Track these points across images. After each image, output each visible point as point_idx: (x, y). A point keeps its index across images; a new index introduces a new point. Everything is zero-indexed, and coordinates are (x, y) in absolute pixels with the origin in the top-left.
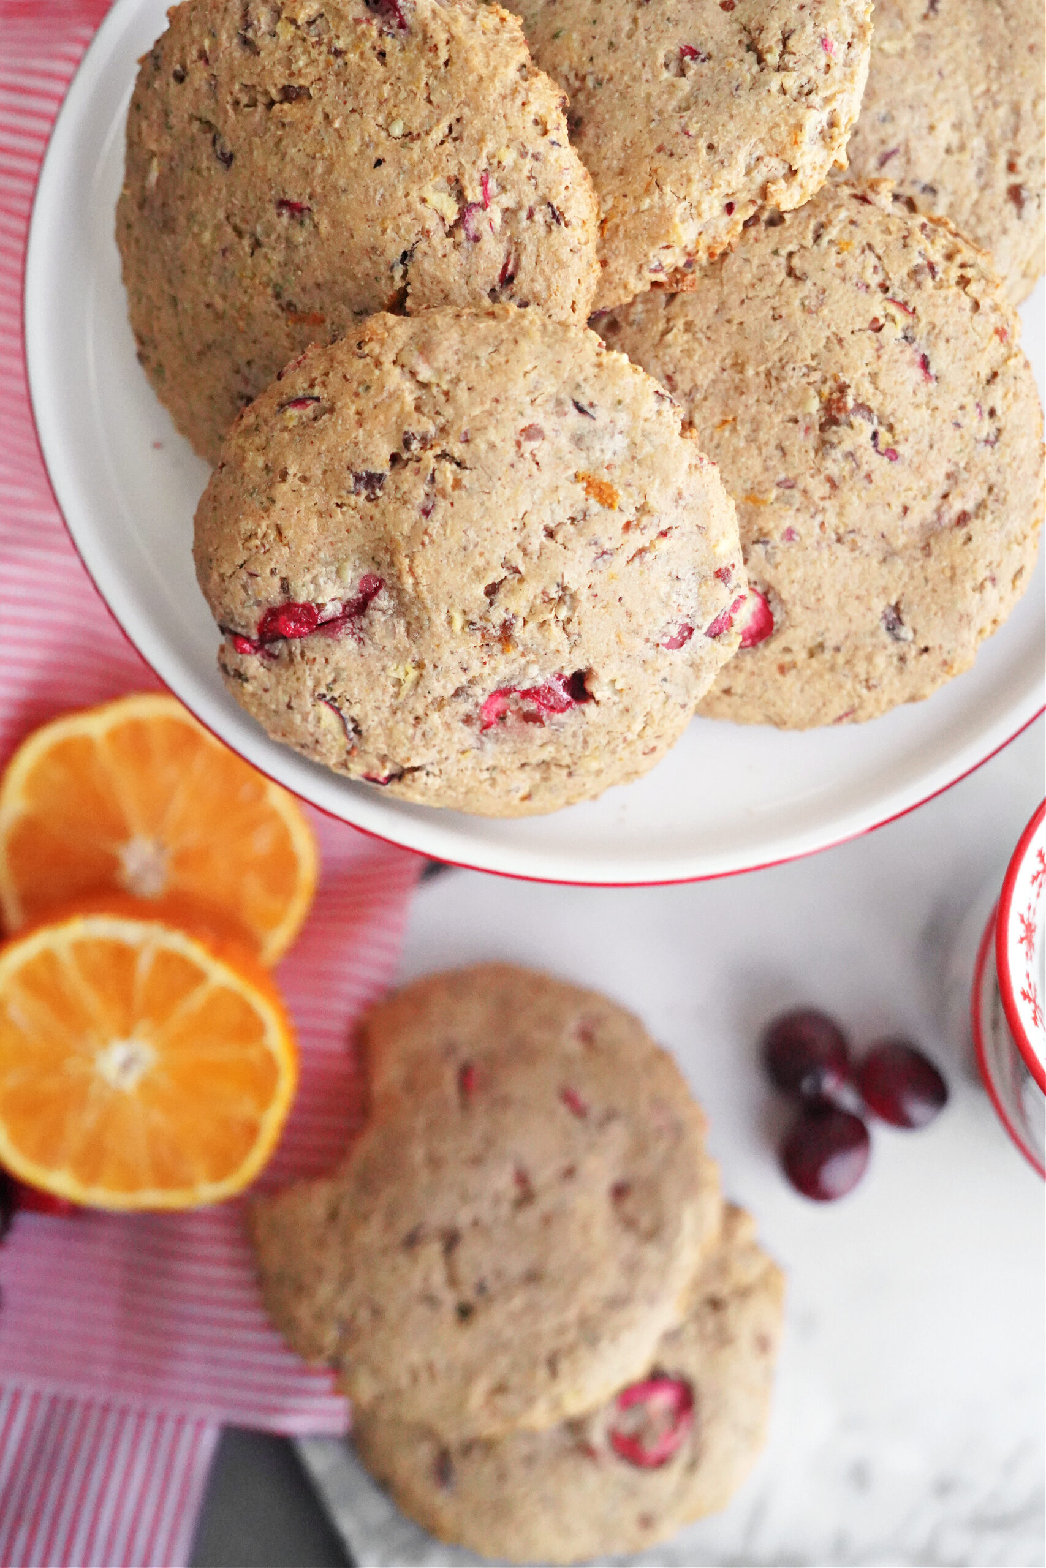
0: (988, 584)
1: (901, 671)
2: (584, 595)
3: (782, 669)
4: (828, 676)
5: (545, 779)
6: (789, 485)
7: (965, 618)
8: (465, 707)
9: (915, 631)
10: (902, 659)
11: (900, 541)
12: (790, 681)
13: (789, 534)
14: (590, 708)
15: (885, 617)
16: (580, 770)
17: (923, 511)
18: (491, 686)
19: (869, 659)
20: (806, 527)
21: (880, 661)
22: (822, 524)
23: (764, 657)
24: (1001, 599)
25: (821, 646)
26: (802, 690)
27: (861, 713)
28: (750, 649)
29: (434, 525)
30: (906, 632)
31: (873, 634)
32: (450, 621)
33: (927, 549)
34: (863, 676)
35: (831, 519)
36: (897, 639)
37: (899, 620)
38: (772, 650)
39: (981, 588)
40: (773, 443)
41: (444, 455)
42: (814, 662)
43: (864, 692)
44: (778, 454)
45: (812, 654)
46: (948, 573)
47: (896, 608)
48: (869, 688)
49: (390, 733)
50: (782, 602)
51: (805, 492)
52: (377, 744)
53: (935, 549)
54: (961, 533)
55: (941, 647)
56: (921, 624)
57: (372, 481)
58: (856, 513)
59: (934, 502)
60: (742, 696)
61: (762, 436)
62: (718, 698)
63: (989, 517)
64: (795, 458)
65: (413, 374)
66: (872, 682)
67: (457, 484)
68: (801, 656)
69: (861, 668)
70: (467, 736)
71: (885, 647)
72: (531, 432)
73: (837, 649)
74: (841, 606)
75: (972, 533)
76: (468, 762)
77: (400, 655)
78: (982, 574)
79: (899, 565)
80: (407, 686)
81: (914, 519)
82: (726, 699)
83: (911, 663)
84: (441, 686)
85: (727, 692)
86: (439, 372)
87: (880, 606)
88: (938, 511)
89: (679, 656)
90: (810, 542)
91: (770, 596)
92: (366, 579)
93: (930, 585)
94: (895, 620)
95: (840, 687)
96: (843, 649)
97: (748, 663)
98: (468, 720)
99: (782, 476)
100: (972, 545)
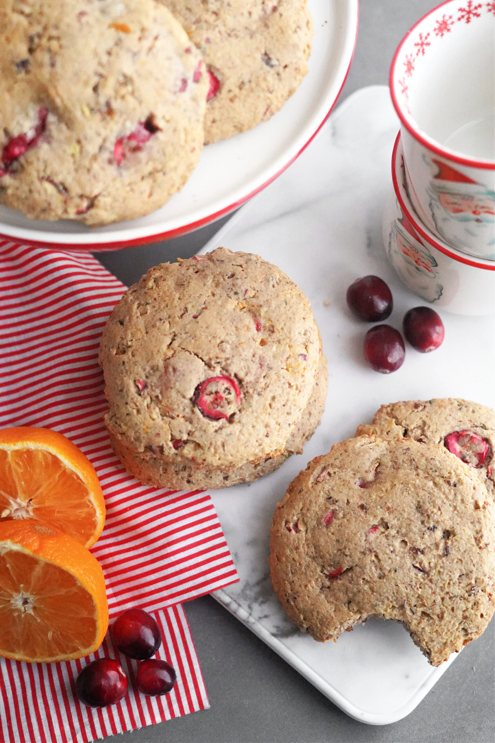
0: (298, 30)
1: (280, 80)
2: (135, 77)
3: (232, 100)
4: (252, 95)
5: (155, 181)
6: (198, 21)
7: (295, 46)
8: (106, 155)
9: (278, 60)
10: (278, 74)
11: (254, 27)
12: (237, 104)
13: (208, 41)
14: (159, 135)
15: (263, 60)
16: (167, 170)
17: (257, 12)
18: (113, 139)
19: (265, 79)
20: (213, 35)
21: (270, 78)
22: (220, 32)
23: (222, 99)
24: (306, 34)
25: (243, 83)
26: (244, 106)
27: (273, 107)
28: (214, 98)
29: (58, 68)
30: (274, 62)
31: (262, 68)
32: (83, 112)
33: (266, 26)
34: (266, 89)
35: (223, 29)
36: (272, 66)
37: (269, 59)
38: (224, 93)
39: (295, 31)
40: (184, 9)
41: (50, 38)
42: (244, 92)
43: (269, 95)
44: (188, 12)
45: (240, 88)
46: (280, 31)
47: (266, 54)
48: (271, 92)
49: (79, 182)
50: (218, 70)
51: (206, 22)
52: (75, 190)
53: (270, 24)
54: (277, 14)
55: (291, 63)
56: (279, 56)
57: (24, 64)
58: (231, 22)
59: (260, 7)
60: (221, 120)
61: (178, 8)
62: (211, 126)
63: (285, 5)
64: (196, 9)
65: (22, 13)
66: (271, 90)
67: (61, 47)
68: (236, 91)
69: (263, 85)
70: (112, 170)
71: (269, 72)
72: (82, 14)
73: (250, 81)
74: (243, 62)
75: (281, 12)
76: (118, 184)
77: (68, 140)
78: (294, 26)
79: (258, 36)
80: (77, 156)
81: (256, 16)
82: (215, 125)
83: (283, 75)
84: (92, 148)
85: (214, 121)
86: (33, 6)
87: (259, 56)
88: (264, 10)
89: (186, 96)
90: (218, 40)
91: (213, 70)
92: (40, 112)
93: (275, 39)
94: (267, 59)
95: (259, 97)
96: (253, 80)
97: (216, 104)
98: (110, 162)
99: (194, 19)
100: (283, 17)
